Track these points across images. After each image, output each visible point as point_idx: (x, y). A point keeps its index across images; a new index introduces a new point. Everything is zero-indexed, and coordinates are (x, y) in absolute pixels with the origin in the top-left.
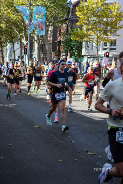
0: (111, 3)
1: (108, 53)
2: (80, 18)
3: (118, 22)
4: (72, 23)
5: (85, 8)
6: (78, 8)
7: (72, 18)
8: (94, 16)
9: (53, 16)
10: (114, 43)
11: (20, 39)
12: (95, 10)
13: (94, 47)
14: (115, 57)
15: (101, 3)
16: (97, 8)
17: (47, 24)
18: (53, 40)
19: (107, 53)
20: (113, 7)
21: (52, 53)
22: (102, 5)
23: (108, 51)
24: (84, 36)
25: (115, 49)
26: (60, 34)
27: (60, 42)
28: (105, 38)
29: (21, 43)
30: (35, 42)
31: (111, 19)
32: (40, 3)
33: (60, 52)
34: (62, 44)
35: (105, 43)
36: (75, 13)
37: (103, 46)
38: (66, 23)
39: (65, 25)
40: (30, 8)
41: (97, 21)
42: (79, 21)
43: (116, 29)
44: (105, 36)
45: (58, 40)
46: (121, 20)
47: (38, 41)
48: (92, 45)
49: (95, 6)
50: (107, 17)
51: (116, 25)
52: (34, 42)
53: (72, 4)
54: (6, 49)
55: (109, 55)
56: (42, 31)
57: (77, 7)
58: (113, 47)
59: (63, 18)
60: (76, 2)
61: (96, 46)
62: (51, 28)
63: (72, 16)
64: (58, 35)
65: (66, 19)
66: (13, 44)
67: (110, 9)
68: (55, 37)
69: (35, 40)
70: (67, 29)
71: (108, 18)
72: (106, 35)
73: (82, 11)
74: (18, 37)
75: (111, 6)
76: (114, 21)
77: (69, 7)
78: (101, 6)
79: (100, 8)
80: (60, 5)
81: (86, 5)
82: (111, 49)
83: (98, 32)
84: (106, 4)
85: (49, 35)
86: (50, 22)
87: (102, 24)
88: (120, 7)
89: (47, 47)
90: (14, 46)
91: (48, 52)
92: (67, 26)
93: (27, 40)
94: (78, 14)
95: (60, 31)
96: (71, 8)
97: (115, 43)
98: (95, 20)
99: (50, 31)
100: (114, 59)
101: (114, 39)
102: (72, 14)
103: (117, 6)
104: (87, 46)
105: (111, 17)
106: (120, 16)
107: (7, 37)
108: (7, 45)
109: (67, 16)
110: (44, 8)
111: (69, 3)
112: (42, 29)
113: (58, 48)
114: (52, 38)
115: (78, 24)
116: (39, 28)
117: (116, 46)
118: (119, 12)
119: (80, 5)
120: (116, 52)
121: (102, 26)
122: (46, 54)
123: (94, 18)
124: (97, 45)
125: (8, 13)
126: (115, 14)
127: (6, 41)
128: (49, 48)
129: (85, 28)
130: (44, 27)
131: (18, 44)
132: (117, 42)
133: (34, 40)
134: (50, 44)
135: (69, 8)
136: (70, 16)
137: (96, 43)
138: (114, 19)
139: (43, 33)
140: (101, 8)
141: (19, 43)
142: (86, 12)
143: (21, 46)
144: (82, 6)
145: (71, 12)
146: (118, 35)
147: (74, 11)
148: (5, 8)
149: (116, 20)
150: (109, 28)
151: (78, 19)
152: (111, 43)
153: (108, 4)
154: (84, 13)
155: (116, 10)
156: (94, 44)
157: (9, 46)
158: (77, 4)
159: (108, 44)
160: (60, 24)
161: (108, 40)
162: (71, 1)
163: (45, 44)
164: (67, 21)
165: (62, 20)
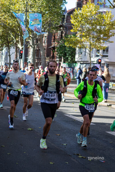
0: (104, 12)
1: (101, 60)
2: (74, 25)
3: (111, 31)
4: (67, 30)
5: (79, 16)
6: (73, 15)
7: (66, 25)
8: (87, 24)
9: (48, 22)
10: (106, 50)
11: (16, 44)
12: (89, 18)
13: (87, 54)
14: (107, 64)
15: (95, 11)
16: (91, 16)
17: (43, 30)
18: (47, 45)
19: (99, 60)
20: (106, 16)
21: (47, 58)
22: (96, 14)
23: (100, 57)
24: (78, 43)
25: (107, 56)
26: (54, 39)
27: (54, 48)
29: (17, 48)
30: (30, 47)
31: (103, 27)
32: (36, 9)
33: (54, 57)
34: (56, 50)
35: (98, 51)
36: (70, 20)
37: (95, 52)
38: (61, 30)
39: (59, 32)
40: (26, 14)
41: (91, 28)
42: (74, 28)
45: (53, 46)
48: (85, 52)
49: (89, 14)
50: (100, 25)
51: (109, 33)
52: (29, 47)
53: (66, 12)
54: (2, 53)
55: (101, 62)
57: (71, 15)
58: (105, 54)
59: (58, 24)
60: (70, 10)
61: (89, 53)
62: (46, 34)
63: (66, 23)
64: (52, 41)
65: (60, 26)
66: (9, 49)
67: (103, 17)
68: (49, 43)
69: (30, 46)
70: (62, 35)
71: (101, 27)
72: (99, 43)
73: (76, 19)
74: (14, 42)
75: (104, 15)
78: (94, 14)
79: (93, 17)
80: (55, 12)
81: (80, 13)
82: (104, 56)
83: (91, 40)
84: (100, 12)
85: (44, 41)
87: (95, 31)
88: (113, 16)
89: (41, 52)
91: (42, 57)
92: (62, 33)
93: (22, 44)
94: (72, 21)
95: (55, 37)
96: (66, 15)
97: (107, 51)
98: (89, 28)
99: (45, 37)
100: (106, 66)
101: (107, 46)
102: (67, 21)
103: (110, 14)
104: (80, 52)
105: (104, 25)
107: (3, 42)
109: (61, 23)
110: (40, 15)
115: (72, 31)
117: (108, 53)
118: (112, 21)
119: (75, 13)
120: (108, 59)
121: (95, 34)
122: (40, 59)
123: (88, 26)
124: (90, 51)
125: (5, 18)
126: (108, 22)
127: (2, 45)
128: (43, 53)
129: (78, 35)
131: (14, 48)
132: (109, 49)
133: (29, 45)
134: (45, 49)
135: (64, 16)
136: (65, 23)
137: (89, 50)
140: (95, 17)
141: (15, 48)
142: (80, 19)
143: (16, 51)
144: (77, 14)
145: (65, 20)
147: (68, 18)
148: (2, 14)
149: (109, 29)
150: (102, 36)
151: (72, 26)
152: (104, 51)
153: (102, 12)
154: (78, 21)
155: (109, 19)
157: (5, 50)
158: (72, 11)
159: (101, 51)
160: (54, 31)
161: (101, 47)
162: (65, 8)
163: (39, 50)
164: (62, 28)
165: (57, 27)
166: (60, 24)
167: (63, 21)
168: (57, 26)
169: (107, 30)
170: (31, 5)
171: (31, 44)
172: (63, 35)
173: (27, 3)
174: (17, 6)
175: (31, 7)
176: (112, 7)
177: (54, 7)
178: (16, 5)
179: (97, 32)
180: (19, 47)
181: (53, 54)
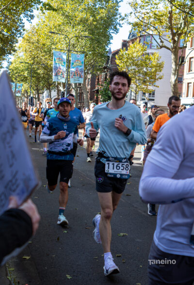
0: (153, 54)
2: (119, 66)
3: (158, 73)
5: (125, 56)
6: (118, 56)
8: (133, 65)
9: (92, 63)
10: (152, 94)
11: (57, 87)
15: (141, 52)
16: (138, 57)
17: (86, 71)
18: (91, 88)
20: (153, 57)
21: (90, 102)
22: (143, 55)
23: (146, 101)
25: (153, 100)
26: (98, 82)
27: (98, 91)
28: (144, 88)
29: (59, 91)
30: (73, 90)
31: (150, 69)
32: (79, 49)
33: (98, 100)
34: (100, 93)
35: (144, 94)
36: (115, 61)
37: (141, 96)
38: (105, 72)
39: (103, 74)
40: (68, 55)
41: (137, 70)
43: (155, 79)
44: (143, 86)
45: (96, 89)
46: (161, 71)
47: (76, 89)
48: (131, 94)
49: (135, 55)
50: (147, 66)
51: (155, 76)
52: (71, 90)
53: (111, 52)
54: (43, 97)
56: (80, 79)
57: (116, 55)
58: (151, 98)
59: (102, 66)
60: (115, 51)
61: (135, 95)
62: (89, 76)
63: (111, 65)
64: (96, 83)
65: (105, 68)
66: (50, 92)
67: (150, 59)
68: (93, 86)
69: (73, 88)
70: (106, 78)
71: (148, 68)
72: (146, 85)
73: (121, 59)
74: (55, 85)
75: (151, 56)
76: (153, 71)
77: (109, 55)
78: (141, 55)
80: (99, 53)
81: (126, 54)
82: (150, 100)
83: (137, 81)
84: (146, 54)
85: (87, 83)
86: (89, 69)
87: (141, 73)
88: (160, 57)
89: (85, 95)
90: (51, 93)
91: (85, 101)
92: (106, 75)
93: (64, 88)
94: (118, 62)
95: (98, 79)
97: (154, 94)
98: (135, 69)
99: (89, 79)
101: (153, 89)
102: (111, 62)
105: (150, 67)
106: (160, 66)
107: (44, 84)
108: (43, 93)
110: (83, 55)
111: (108, 52)
112: (81, 77)
113: (96, 96)
114: (89, 87)
116: (78, 75)
117: (154, 97)
118: (159, 62)
119: (120, 53)
120: (154, 102)
122: (83, 102)
123: (134, 67)
124: (136, 94)
125: (46, 59)
126: (155, 64)
127: (43, 88)
128: (87, 96)
130: (83, 74)
131: (55, 91)
133: (71, 87)
134: (88, 92)
135: (109, 57)
136: (109, 65)
137: (135, 92)
138: (154, 69)
139: (81, 81)
140: (141, 57)
141: (57, 91)
142: (125, 60)
143: (58, 94)
144: (122, 54)
145: (110, 61)
146: (157, 86)
147: (113, 59)
148: (43, 54)
149: (156, 71)
150: (148, 78)
152: (150, 94)
153: (148, 54)
155: (156, 60)
156: (133, 94)
157: (46, 93)
158: (117, 52)
159: (147, 95)
160: (98, 72)
161: (147, 91)
162: (110, 49)
163: (82, 93)
164: (106, 70)
165: (101, 69)
166: (104, 65)
167: (107, 63)
168: (101, 67)
169: (153, 72)
170: (74, 45)
171: (74, 87)
172: (108, 77)
173: (69, 42)
174: (59, 46)
175: (73, 46)
176: (159, 47)
177: (98, 47)
178: (58, 44)
179: (143, 74)
180: (60, 90)
181: (97, 98)
